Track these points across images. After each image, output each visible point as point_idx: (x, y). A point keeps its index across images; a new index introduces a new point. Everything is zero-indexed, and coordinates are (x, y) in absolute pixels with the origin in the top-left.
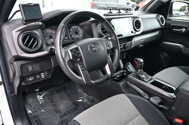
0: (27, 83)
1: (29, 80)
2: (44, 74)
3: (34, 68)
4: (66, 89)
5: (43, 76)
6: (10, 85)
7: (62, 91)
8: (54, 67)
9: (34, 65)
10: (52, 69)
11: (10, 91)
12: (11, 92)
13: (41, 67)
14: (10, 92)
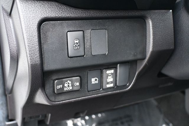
0: (53, 99)
1: (63, 86)
2: (115, 75)
3: (87, 45)
4: (131, 121)
5: (110, 79)
6: (6, 95)
7: (122, 123)
8: (153, 52)
9: (88, 32)
10: (144, 59)
11: (5, 112)
12: (8, 116)
13: (111, 44)
14: (5, 116)
